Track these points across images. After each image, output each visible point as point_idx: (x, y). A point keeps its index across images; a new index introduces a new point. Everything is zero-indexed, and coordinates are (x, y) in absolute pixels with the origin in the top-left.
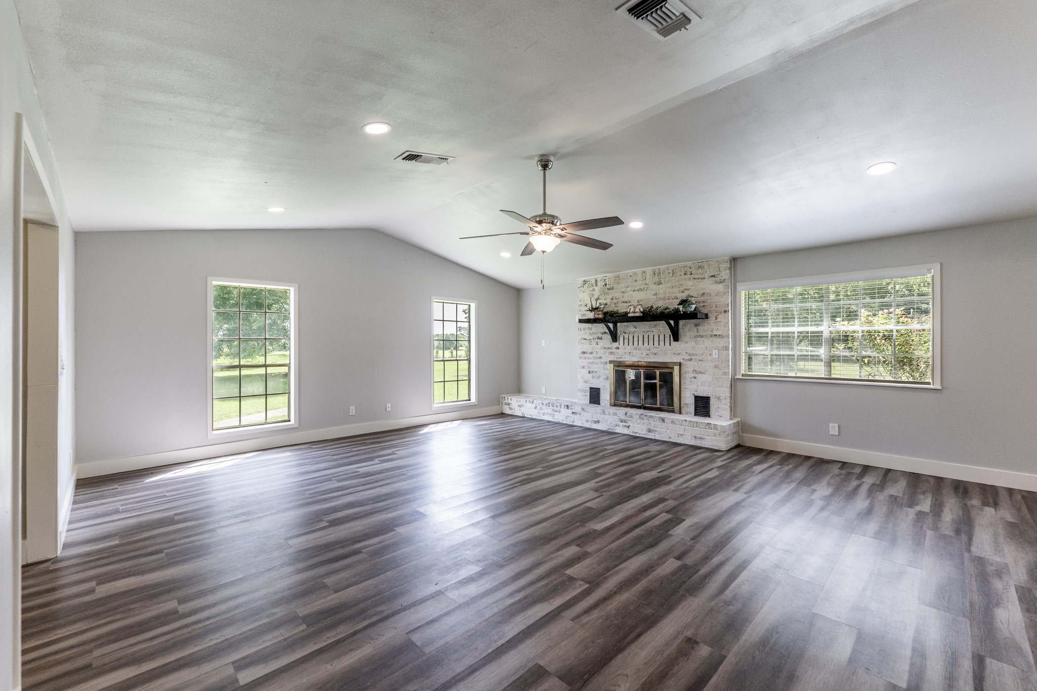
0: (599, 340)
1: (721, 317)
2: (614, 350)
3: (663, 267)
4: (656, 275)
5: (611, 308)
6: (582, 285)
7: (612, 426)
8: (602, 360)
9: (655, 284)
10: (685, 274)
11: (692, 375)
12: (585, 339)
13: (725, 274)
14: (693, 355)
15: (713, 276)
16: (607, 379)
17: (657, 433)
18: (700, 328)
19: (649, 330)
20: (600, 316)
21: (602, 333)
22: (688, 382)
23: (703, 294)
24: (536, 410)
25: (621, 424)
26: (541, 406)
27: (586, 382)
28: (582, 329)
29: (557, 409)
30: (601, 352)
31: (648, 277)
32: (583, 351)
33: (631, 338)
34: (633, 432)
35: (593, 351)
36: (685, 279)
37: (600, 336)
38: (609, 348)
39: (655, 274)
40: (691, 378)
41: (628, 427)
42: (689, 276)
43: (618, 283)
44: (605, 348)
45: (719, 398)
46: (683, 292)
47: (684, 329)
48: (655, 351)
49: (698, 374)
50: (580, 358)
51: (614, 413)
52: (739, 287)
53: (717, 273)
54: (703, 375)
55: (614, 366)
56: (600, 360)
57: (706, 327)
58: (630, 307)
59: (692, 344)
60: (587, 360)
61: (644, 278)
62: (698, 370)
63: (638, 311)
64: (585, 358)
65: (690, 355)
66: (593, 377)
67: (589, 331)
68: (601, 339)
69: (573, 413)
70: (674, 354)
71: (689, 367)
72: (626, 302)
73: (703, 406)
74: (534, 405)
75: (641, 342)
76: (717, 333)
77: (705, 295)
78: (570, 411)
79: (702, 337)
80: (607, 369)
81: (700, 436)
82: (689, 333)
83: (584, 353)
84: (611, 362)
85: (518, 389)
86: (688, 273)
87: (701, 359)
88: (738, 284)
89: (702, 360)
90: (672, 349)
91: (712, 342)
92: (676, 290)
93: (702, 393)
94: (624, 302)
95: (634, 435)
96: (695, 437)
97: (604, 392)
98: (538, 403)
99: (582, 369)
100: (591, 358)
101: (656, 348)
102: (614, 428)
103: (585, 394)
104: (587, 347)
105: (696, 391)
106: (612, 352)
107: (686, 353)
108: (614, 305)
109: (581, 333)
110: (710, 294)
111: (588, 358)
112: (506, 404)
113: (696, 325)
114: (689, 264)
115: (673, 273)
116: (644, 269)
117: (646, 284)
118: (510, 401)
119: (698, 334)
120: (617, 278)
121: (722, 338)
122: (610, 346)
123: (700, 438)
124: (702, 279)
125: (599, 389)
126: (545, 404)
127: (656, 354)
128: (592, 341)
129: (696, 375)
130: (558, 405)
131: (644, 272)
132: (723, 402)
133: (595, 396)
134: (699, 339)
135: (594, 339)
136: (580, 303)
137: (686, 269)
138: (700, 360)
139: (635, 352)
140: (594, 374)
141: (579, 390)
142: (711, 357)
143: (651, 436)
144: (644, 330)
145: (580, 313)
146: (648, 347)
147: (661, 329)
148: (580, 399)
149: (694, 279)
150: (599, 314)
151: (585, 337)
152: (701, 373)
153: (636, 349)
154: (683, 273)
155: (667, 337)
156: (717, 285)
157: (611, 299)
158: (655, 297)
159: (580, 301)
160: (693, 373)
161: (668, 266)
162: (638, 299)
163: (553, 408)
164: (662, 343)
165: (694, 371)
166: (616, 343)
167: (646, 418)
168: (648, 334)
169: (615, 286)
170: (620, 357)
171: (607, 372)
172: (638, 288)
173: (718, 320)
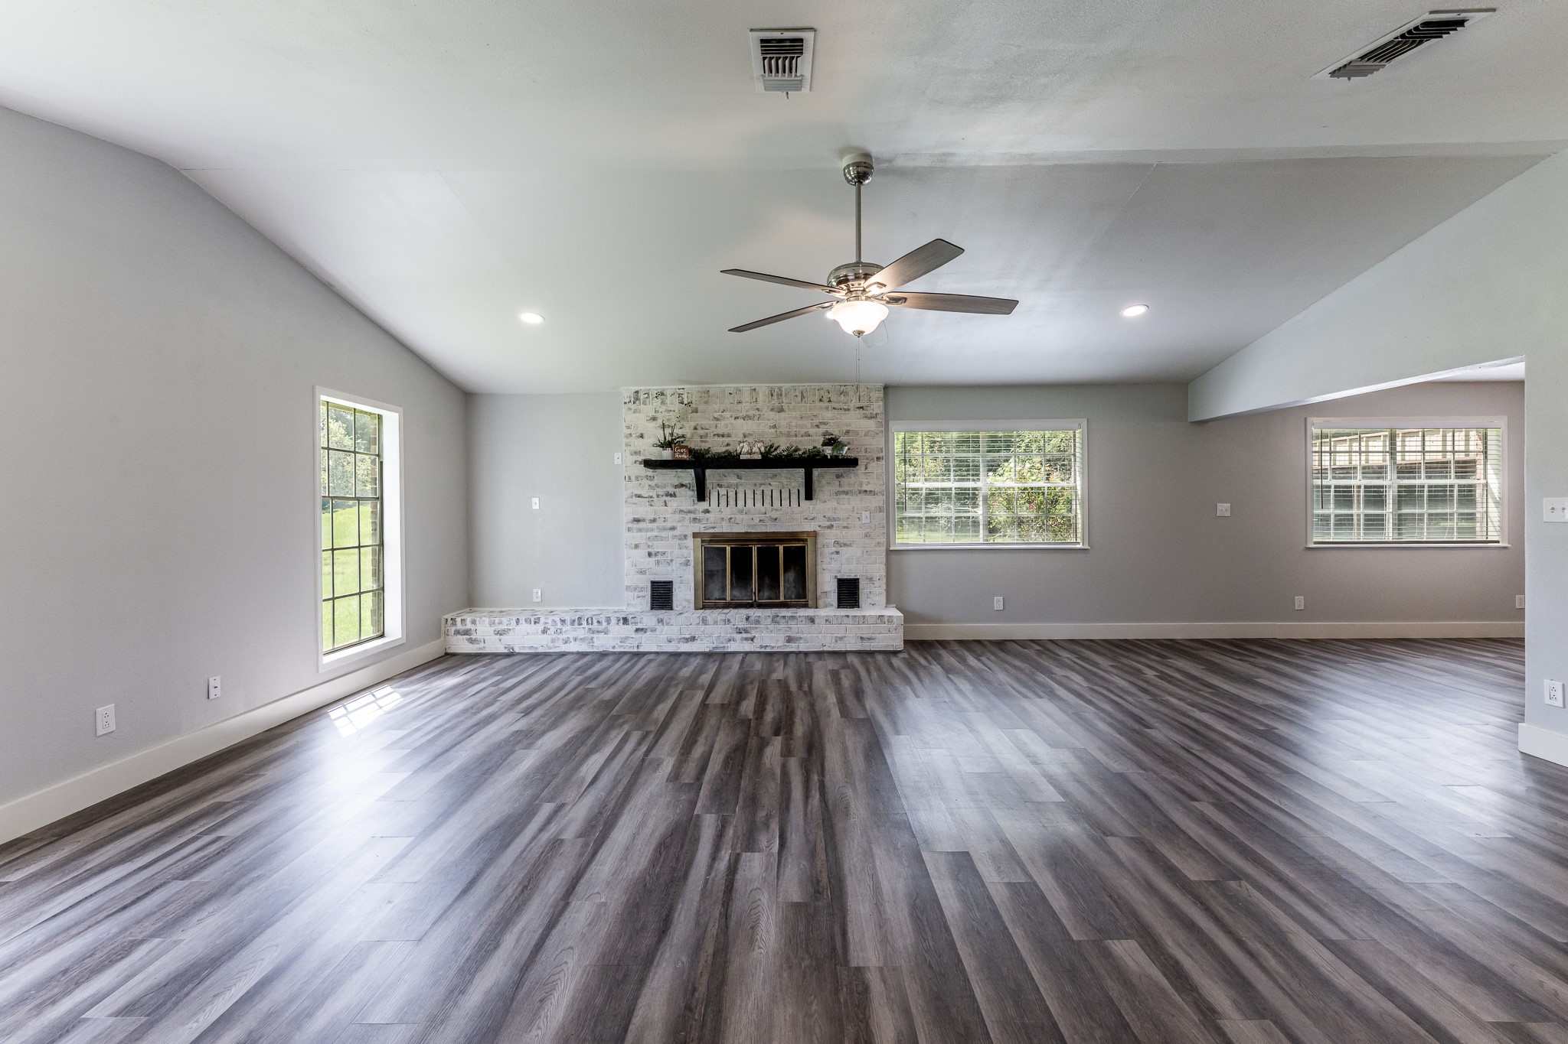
0: (669, 498)
1: (873, 466)
2: (702, 515)
3: (786, 386)
4: (775, 397)
5: (696, 444)
6: (632, 400)
7: (722, 643)
8: (677, 533)
9: (772, 410)
10: (821, 400)
11: (834, 549)
12: (639, 496)
13: (877, 407)
14: (834, 519)
15: (862, 408)
16: (687, 563)
17: (802, 641)
18: (844, 480)
19: (763, 482)
20: (684, 456)
21: (676, 487)
22: (827, 560)
23: (848, 432)
24: (545, 636)
25: (739, 636)
26: (559, 626)
27: (642, 572)
28: (633, 478)
29: (600, 628)
30: (673, 520)
31: (761, 398)
32: (636, 517)
33: (732, 494)
34: (761, 647)
35: (656, 517)
36: (821, 408)
37: (671, 490)
38: (690, 512)
39: (772, 395)
40: (832, 553)
41: (752, 640)
42: (827, 404)
43: (706, 403)
44: (681, 511)
45: (871, 579)
46: (817, 426)
47: (821, 482)
48: (774, 515)
49: (841, 546)
50: (629, 529)
51: (725, 621)
52: (893, 425)
53: (866, 404)
54: (850, 548)
55: (702, 541)
56: (671, 533)
57: (854, 478)
58: (741, 445)
59: (832, 504)
60: (643, 534)
61: (754, 400)
62: (841, 541)
63: (756, 452)
64: (640, 530)
65: (829, 519)
66: (658, 562)
67: (650, 483)
68: (673, 495)
69: (637, 630)
70: (806, 519)
71: (828, 539)
72: (723, 436)
73: (849, 592)
74: (540, 627)
75: (750, 502)
76: (868, 488)
77: (850, 434)
78: (631, 628)
79: (846, 493)
80: (687, 548)
81: (869, 636)
82: (827, 488)
83: (637, 520)
84: (695, 535)
85: (471, 600)
86: (826, 399)
87: (845, 525)
88: (891, 423)
89: (847, 527)
90: (802, 512)
91: (861, 500)
92: (807, 423)
93: (848, 574)
94: (718, 435)
95: (763, 650)
96: (861, 638)
97: (680, 587)
98: (550, 621)
99: (634, 550)
100: (652, 530)
101: (776, 510)
102: (726, 645)
103: (641, 594)
104: (643, 510)
105: (839, 572)
106: (695, 519)
107: (824, 517)
108: (699, 439)
109: (630, 484)
110: (857, 433)
111: (647, 530)
112: (457, 632)
113: (838, 477)
114: (826, 385)
115: (803, 397)
116: (754, 385)
117: (758, 409)
118: (469, 626)
119: (841, 490)
120: (703, 395)
121: (874, 495)
122: (692, 508)
123: (869, 639)
124: (845, 410)
125: (671, 583)
126: (568, 622)
127: (776, 519)
128: (655, 499)
129: (839, 549)
130: (603, 620)
131: (755, 390)
132: (877, 584)
133: (661, 596)
134: (844, 496)
135: (658, 496)
136: (628, 431)
137: (822, 392)
138: (844, 527)
139: (739, 517)
140: (659, 558)
141: (627, 587)
142: (860, 522)
143: (792, 647)
144: (755, 482)
145: (628, 449)
146: (763, 509)
147: (785, 481)
148: (628, 604)
149: (834, 408)
150: (682, 453)
151: (638, 493)
152: (845, 545)
153: (741, 512)
154: (817, 398)
155: (794, 493)
156: (867, 420)
157: (692, 428)
158: (773, 430)
159: (628, 427)
160: (834, 546)
161: (796, 384)
162: (743, 432)
163: (590, 626)
164: (785, 503)
165: (837, 543)
166: (703, 503)
167: (784, 621)
168: (762, 488)
169: (701, 408)
170: (711, 525)
171: (685, 552)
172: (744, 413)
173: (869, 470)
